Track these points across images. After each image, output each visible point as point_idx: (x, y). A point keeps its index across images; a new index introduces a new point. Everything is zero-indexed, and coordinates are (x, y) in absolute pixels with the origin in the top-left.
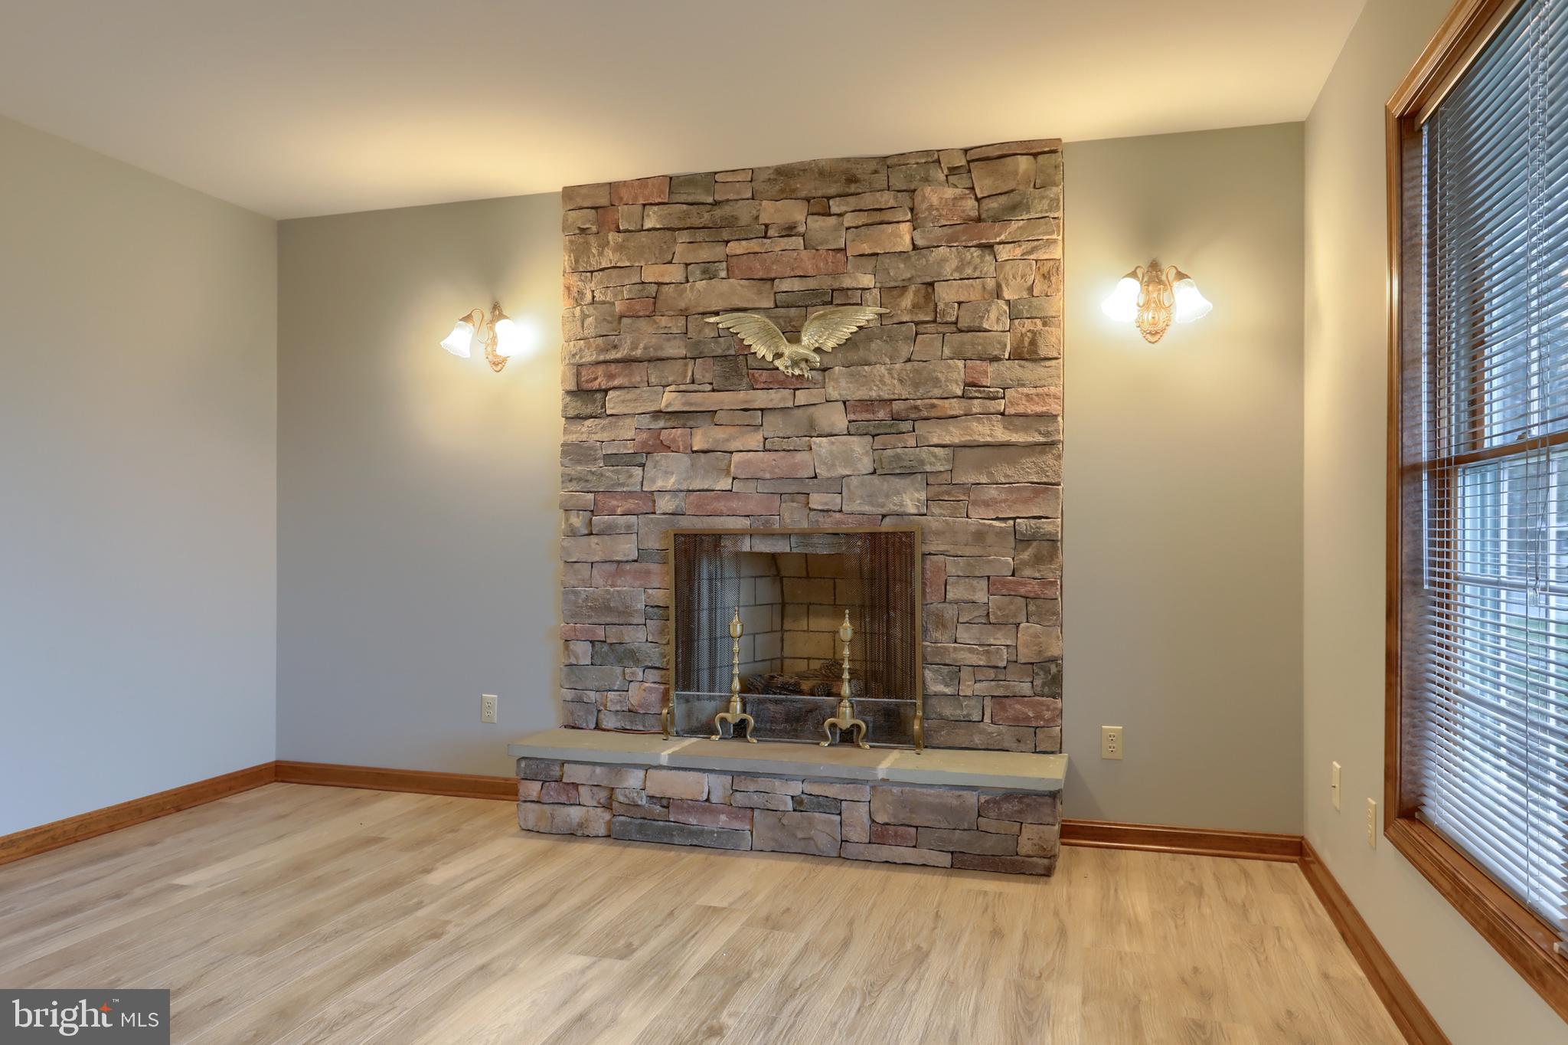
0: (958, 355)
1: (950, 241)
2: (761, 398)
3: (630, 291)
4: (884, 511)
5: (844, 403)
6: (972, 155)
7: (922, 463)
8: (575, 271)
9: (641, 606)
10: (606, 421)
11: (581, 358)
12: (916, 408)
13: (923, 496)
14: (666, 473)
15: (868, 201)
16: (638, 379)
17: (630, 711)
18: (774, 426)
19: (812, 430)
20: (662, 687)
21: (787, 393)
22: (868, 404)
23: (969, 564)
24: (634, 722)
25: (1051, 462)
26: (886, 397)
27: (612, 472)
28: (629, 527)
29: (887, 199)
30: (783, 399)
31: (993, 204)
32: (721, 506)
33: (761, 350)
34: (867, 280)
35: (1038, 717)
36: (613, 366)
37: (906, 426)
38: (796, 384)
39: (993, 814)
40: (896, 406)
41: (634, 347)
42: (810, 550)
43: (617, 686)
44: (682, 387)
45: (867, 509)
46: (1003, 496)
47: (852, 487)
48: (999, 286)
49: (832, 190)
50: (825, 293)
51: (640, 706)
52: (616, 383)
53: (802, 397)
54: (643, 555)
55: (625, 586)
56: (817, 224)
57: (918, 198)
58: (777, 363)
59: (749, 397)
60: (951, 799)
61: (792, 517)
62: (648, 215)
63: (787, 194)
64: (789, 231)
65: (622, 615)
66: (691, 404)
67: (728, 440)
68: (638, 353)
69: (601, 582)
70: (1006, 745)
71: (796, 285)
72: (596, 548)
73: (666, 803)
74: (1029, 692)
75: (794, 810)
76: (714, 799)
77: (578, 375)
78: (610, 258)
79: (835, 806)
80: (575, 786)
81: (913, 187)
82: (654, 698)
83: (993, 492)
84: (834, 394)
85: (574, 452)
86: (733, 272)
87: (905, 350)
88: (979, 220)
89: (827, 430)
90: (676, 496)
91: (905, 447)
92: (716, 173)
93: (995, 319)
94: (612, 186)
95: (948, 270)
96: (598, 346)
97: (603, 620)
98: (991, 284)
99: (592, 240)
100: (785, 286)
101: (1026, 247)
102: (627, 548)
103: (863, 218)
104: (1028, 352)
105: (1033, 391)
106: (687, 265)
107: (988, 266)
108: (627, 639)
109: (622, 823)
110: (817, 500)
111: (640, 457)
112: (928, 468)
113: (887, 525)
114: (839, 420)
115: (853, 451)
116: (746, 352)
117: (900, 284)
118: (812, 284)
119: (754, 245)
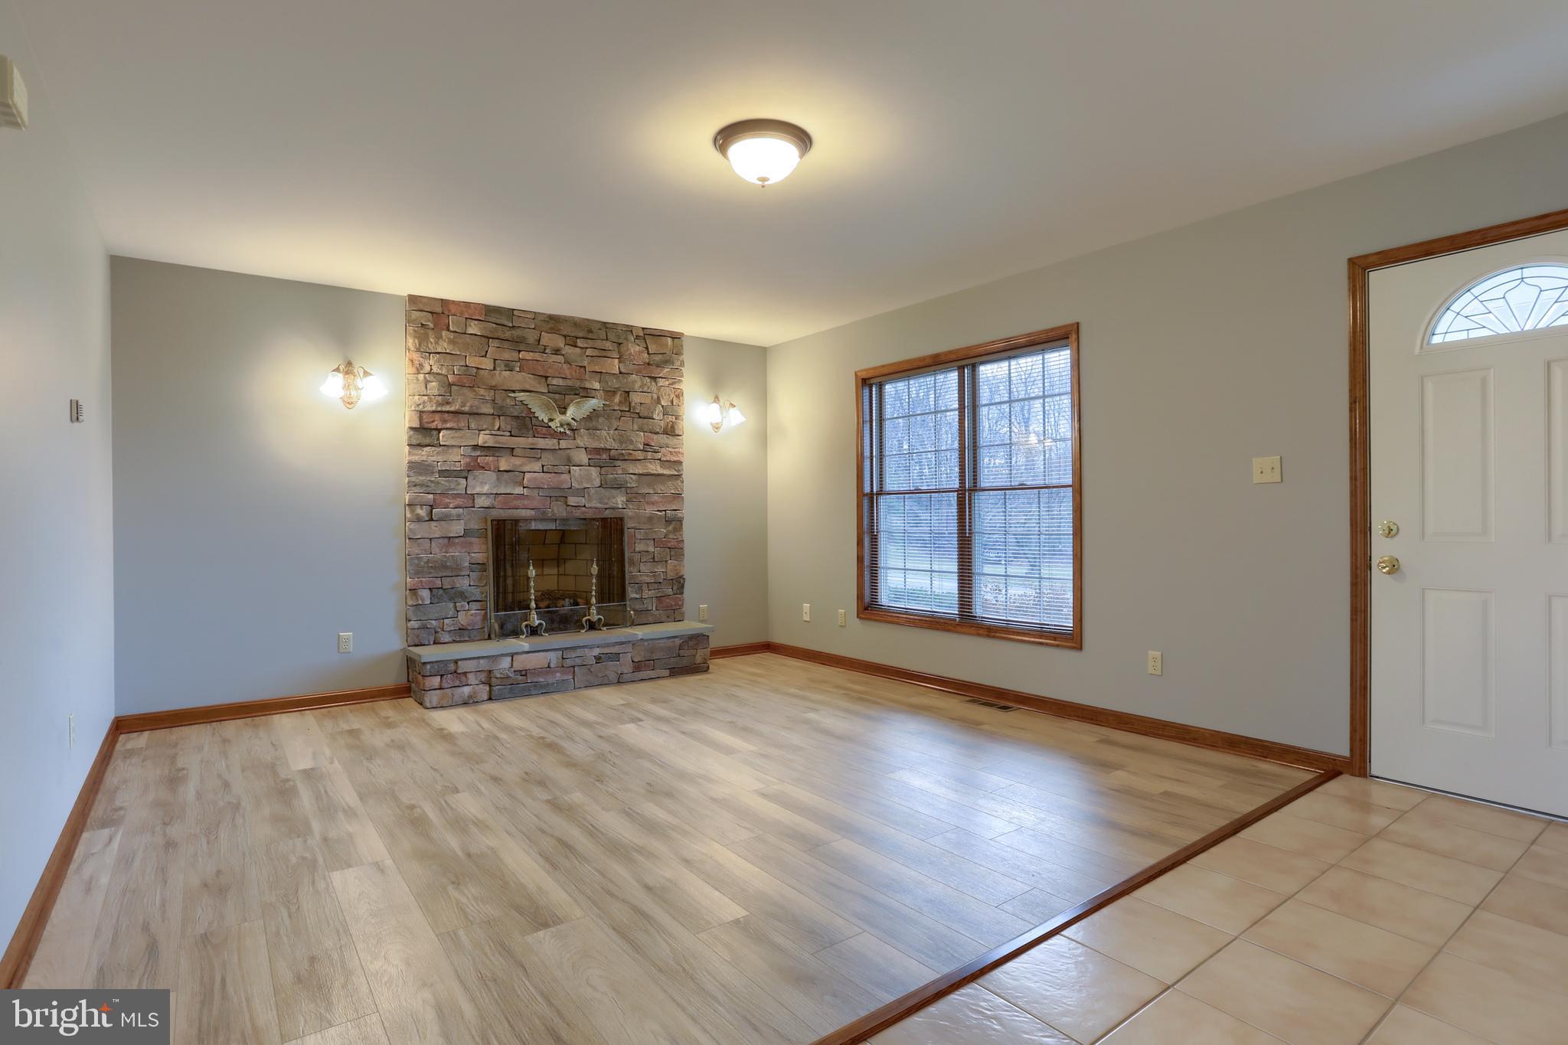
0: (641, 430)
1: (638, 372)
2: (542, 443)
3: (459, 370)
4: (607, 506)
5: (585, 449)
6: (648, 332)
7: (626, 482)
8: (418, 350)
9: (467, 564)
10: (441, 449)
11: (424, 407)
12: (622, 454)
13: (624, 499)
14: (482, 483)
15: (599, 344)
16: (463, 425)
17: (460, 629)
18: (548, 459)
19: (569, 462)
20: (483, 612)
21: (555, 441)
22: (598, 451)
23: (646, 533)
24: (463, 634)
25: (680, 484)
26: (608, 447)
27: (446, 481)
28: (459, 515)
29: (608, 345)
30: (554, 445)
31: (657, 358)
32: (518, 503)
33: (543, 416)
34: (597, 386)
35: (677, 604)
36: (446, 415)
37: (618, 463)
38: (562, 436)
39: (686, 648)
40: (613, 453)
41: (463, 405)
42: (568, 528)
43: (451, 614)
44: (494, 432)
45: (599, 505)
46: (660, 500)
47: (591, 494)
48: (658, 398)
49: (581, 334)
50: (576, 389)
51: (468, 625)
52: (448, 425)
53: (563, 444)
54: (467, 533)
55: (455, 552)
56: (568, 350)
57: (623, 349)
58: (550, 424)
59: (534, 442)
60: (669, 643)
61: (558, 510)
62: (470, 325)
63: (554, 331)
64: (557, 352)
65: (456, 571)
66: (499, 443)
67: (521, 465)
68: (466, 409)
69: (438, 550)
70: (663, 620)
71: (561, 382)
72: (435, 530)
73: (524, 673)
74: (671, 593)
75: (597, 663)
76: (552, 666)
77: (421, 419)
78: (444, 346)
79: (616, 657)
80: (465, 673)
81: (620, 342)
82: (479, 618)
83: (655, 498)
84: (581, 444)
85: (415, 467)
86: (523, 369)
87: (615, 424)
88: (649, 364)
89: (578, 463)
90: (489, 497)
91: (618, 473)
92: (514, 310)
93: (657, 415)
94: (444, 302)
95: (637, 386)
96: (437, 401)
97: (440, 574)
98: (655, 396)
99: (430, 333)
100: (555, 382)
101: (670, 381)
102: (457, 528)
103: (596, 353)
104: (671, 431)
105: (672, 450)
106: (495, 360)
107: (654, 388)
108: (458, 585)
109: (499, 690)
110: (572, 500)
111: (465, 473)
112: (629, 485)
113: (607, 514)
114: (583, 457)
115: (591, 474)
116: (531, 415)
117: (612, 390)
118: (570, 383)
119: (537, 356)
